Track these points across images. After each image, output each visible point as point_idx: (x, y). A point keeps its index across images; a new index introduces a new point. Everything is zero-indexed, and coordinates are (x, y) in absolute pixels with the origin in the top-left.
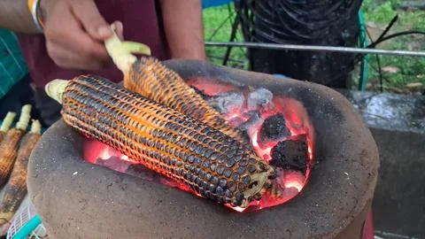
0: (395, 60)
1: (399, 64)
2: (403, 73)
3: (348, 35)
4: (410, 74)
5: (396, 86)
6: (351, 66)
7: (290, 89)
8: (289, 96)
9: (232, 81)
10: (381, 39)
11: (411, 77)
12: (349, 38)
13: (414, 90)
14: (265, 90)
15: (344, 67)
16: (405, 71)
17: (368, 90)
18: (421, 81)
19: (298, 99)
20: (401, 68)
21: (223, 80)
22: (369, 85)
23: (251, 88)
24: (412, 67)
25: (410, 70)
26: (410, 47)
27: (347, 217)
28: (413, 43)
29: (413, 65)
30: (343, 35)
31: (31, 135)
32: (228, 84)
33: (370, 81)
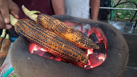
0: (121, 11)
1: (122, 12)
2: (123, 15)
3: (107, 3)
4: (125, 15)
5: (121, 19)
6: (108, 13)
7: (97, 25)
8: (96, 27)
9: (76, 22)
10: (118, 4)
11: (125, 16)
12: (107, 4)
13: (126, 20)
14: (88, 25)
15: (106, 13)
16: (124, 14)
17: (113, 20)
18: (128, 17)
19: (100, 28)
20: (122, 13)
21: (73, 21)
22: (113, 19)
23: (83, 24)
24: (126, 13)
25: (125, 14)
26: (125, 6)
27: (122, 69)
28: (126, 5)
29: (126, 12)
30: (106, 3)
31: (6, 39)
32: (75, 23)
33: (113, 17)
